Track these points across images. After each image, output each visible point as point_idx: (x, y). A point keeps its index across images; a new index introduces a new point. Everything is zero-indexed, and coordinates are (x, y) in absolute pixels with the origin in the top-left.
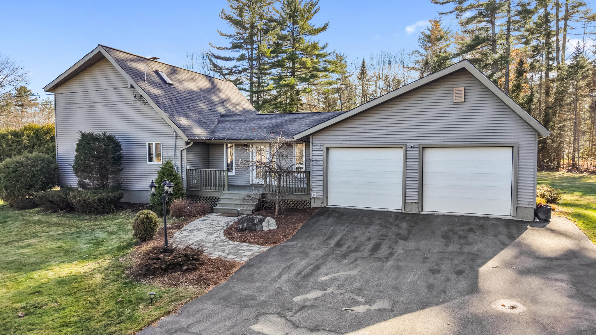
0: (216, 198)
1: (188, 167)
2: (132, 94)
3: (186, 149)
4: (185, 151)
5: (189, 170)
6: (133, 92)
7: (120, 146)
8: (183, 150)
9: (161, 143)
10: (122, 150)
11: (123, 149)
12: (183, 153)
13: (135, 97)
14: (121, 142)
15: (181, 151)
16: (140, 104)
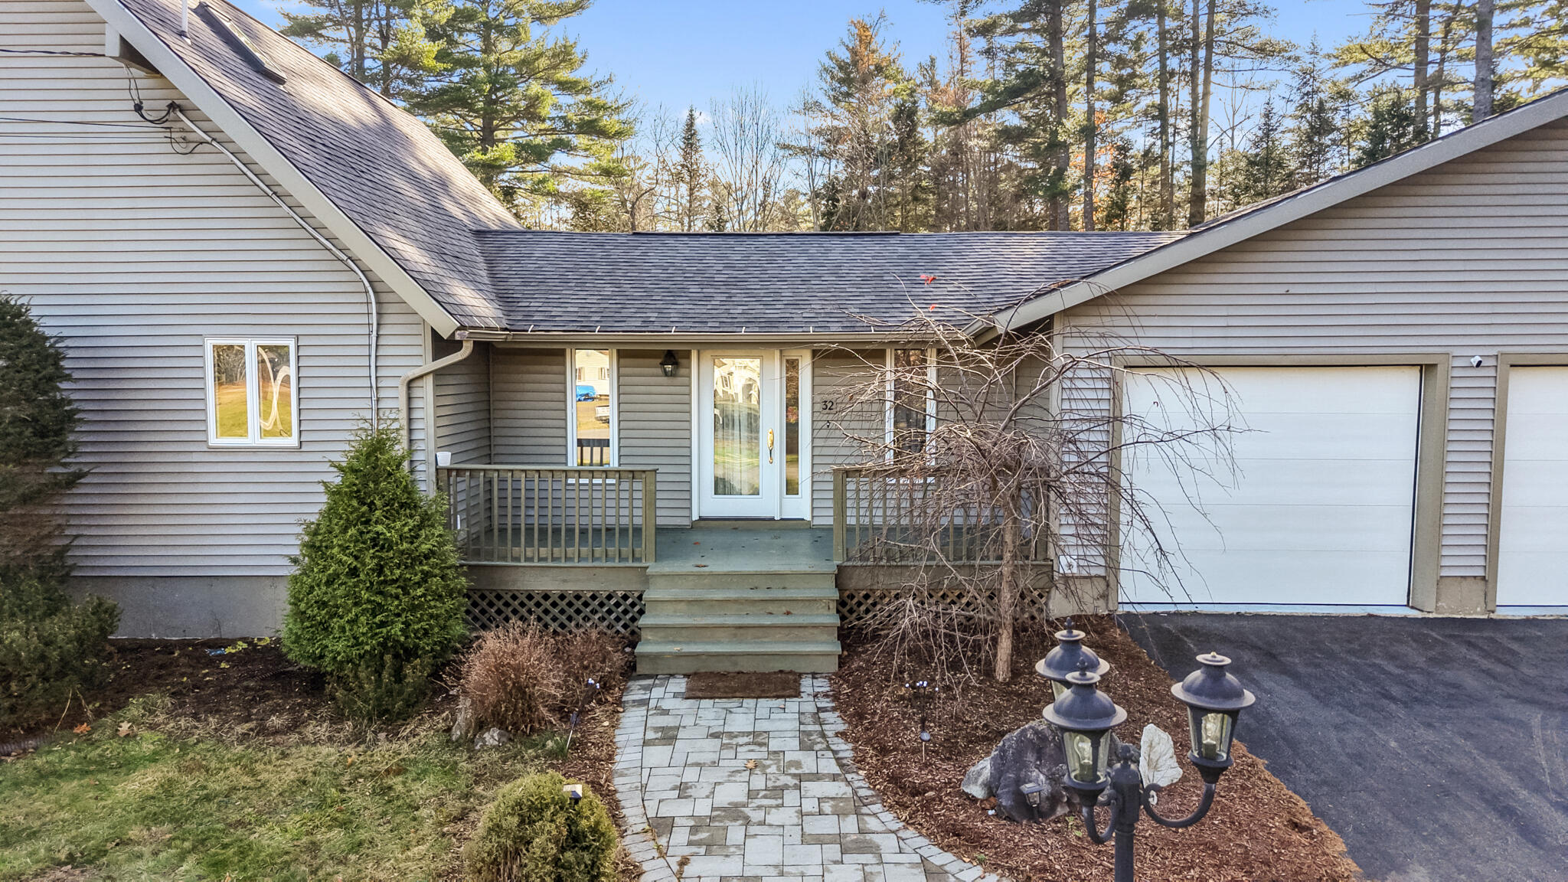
0: (594, 597)
1: (445, 459)
2: (126, 95)
3: (437, 374)
4: (429, 382)
5: (449, 470)
6: (125, 84)
7: (58, 357)
8: (421, 377)
9: (291, 343)
10: (68, 378)
11: (76, 375)
12: (416, 393)
13: (138, 108)
14: (62, 338)
15: (410, 384)
16: (168, 148)
